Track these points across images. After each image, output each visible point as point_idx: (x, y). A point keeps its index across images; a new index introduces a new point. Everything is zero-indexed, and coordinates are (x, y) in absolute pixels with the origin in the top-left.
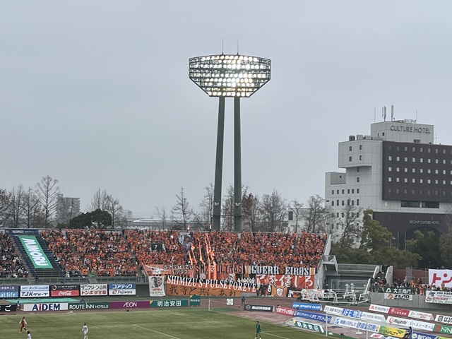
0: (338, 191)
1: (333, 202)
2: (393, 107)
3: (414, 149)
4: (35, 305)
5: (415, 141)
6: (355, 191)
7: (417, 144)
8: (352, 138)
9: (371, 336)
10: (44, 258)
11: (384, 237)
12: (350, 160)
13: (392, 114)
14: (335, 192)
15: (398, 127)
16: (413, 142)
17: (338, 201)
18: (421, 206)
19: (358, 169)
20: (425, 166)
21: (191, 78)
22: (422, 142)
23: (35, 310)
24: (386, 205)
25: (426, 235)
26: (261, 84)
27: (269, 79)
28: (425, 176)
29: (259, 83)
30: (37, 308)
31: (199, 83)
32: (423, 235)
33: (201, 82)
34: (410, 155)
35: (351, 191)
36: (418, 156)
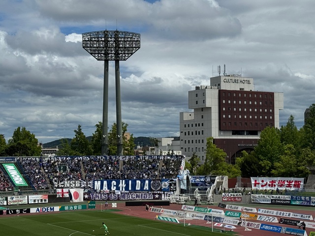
0: (189, 125)
1: (185, 133)
2: (225, 66)
3: (240, 95)
4: (38, 209)
5: (241, 89)
6: (201, 125)
7: (242, 91)
8: (197, 88)
9: (215, 225)
10: (21, 179)
11: (222, 156)
12: (197, 103)
13: (225, 71)
14: (187, 126)
15: (228, 80)
16: (239, 90)
17: (189, 132)
18: (245, 134)
19: (202, 109)
20: (248, 106)
21: (84, 47)
22: (245, 90)
23: (38, 212)
24: (222, 134)
25: (249, 153)
26: (134, 51)
27: (139, 48)
28: (248, 113)
29: (132, 50)
30: (39, 211)
31: (89, 51)
32: (247, 154)
33: (91, 50)
34: (237, 99)
35: (198, 125)
36: (243, 99)
